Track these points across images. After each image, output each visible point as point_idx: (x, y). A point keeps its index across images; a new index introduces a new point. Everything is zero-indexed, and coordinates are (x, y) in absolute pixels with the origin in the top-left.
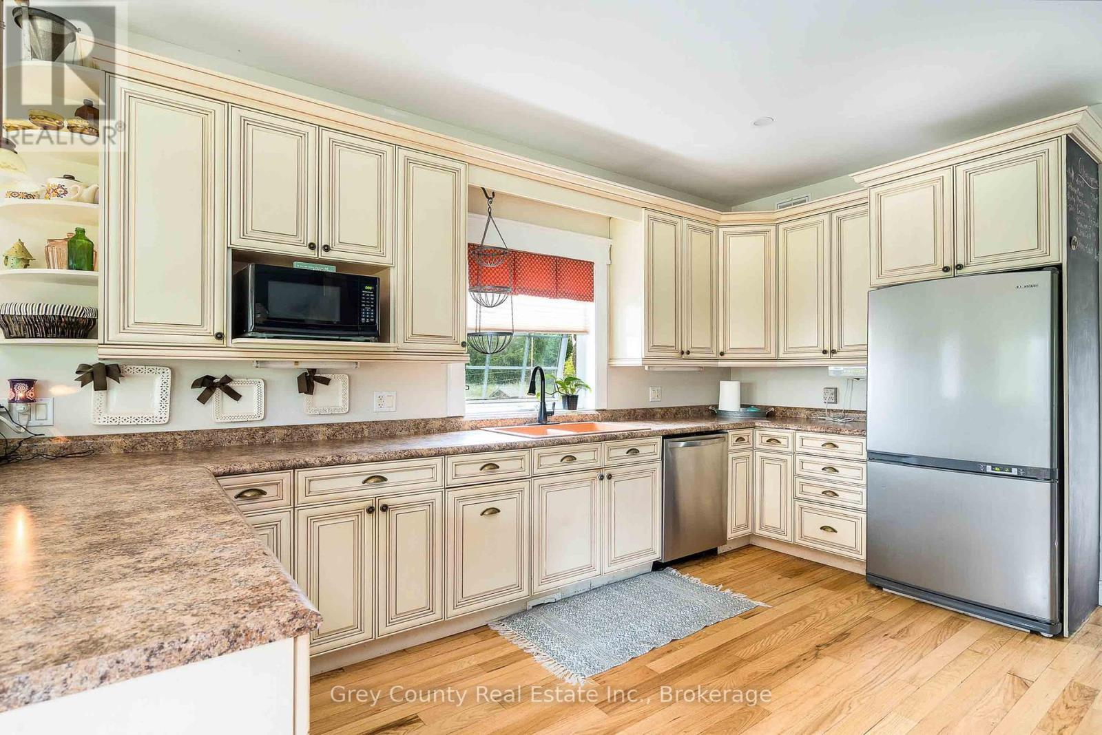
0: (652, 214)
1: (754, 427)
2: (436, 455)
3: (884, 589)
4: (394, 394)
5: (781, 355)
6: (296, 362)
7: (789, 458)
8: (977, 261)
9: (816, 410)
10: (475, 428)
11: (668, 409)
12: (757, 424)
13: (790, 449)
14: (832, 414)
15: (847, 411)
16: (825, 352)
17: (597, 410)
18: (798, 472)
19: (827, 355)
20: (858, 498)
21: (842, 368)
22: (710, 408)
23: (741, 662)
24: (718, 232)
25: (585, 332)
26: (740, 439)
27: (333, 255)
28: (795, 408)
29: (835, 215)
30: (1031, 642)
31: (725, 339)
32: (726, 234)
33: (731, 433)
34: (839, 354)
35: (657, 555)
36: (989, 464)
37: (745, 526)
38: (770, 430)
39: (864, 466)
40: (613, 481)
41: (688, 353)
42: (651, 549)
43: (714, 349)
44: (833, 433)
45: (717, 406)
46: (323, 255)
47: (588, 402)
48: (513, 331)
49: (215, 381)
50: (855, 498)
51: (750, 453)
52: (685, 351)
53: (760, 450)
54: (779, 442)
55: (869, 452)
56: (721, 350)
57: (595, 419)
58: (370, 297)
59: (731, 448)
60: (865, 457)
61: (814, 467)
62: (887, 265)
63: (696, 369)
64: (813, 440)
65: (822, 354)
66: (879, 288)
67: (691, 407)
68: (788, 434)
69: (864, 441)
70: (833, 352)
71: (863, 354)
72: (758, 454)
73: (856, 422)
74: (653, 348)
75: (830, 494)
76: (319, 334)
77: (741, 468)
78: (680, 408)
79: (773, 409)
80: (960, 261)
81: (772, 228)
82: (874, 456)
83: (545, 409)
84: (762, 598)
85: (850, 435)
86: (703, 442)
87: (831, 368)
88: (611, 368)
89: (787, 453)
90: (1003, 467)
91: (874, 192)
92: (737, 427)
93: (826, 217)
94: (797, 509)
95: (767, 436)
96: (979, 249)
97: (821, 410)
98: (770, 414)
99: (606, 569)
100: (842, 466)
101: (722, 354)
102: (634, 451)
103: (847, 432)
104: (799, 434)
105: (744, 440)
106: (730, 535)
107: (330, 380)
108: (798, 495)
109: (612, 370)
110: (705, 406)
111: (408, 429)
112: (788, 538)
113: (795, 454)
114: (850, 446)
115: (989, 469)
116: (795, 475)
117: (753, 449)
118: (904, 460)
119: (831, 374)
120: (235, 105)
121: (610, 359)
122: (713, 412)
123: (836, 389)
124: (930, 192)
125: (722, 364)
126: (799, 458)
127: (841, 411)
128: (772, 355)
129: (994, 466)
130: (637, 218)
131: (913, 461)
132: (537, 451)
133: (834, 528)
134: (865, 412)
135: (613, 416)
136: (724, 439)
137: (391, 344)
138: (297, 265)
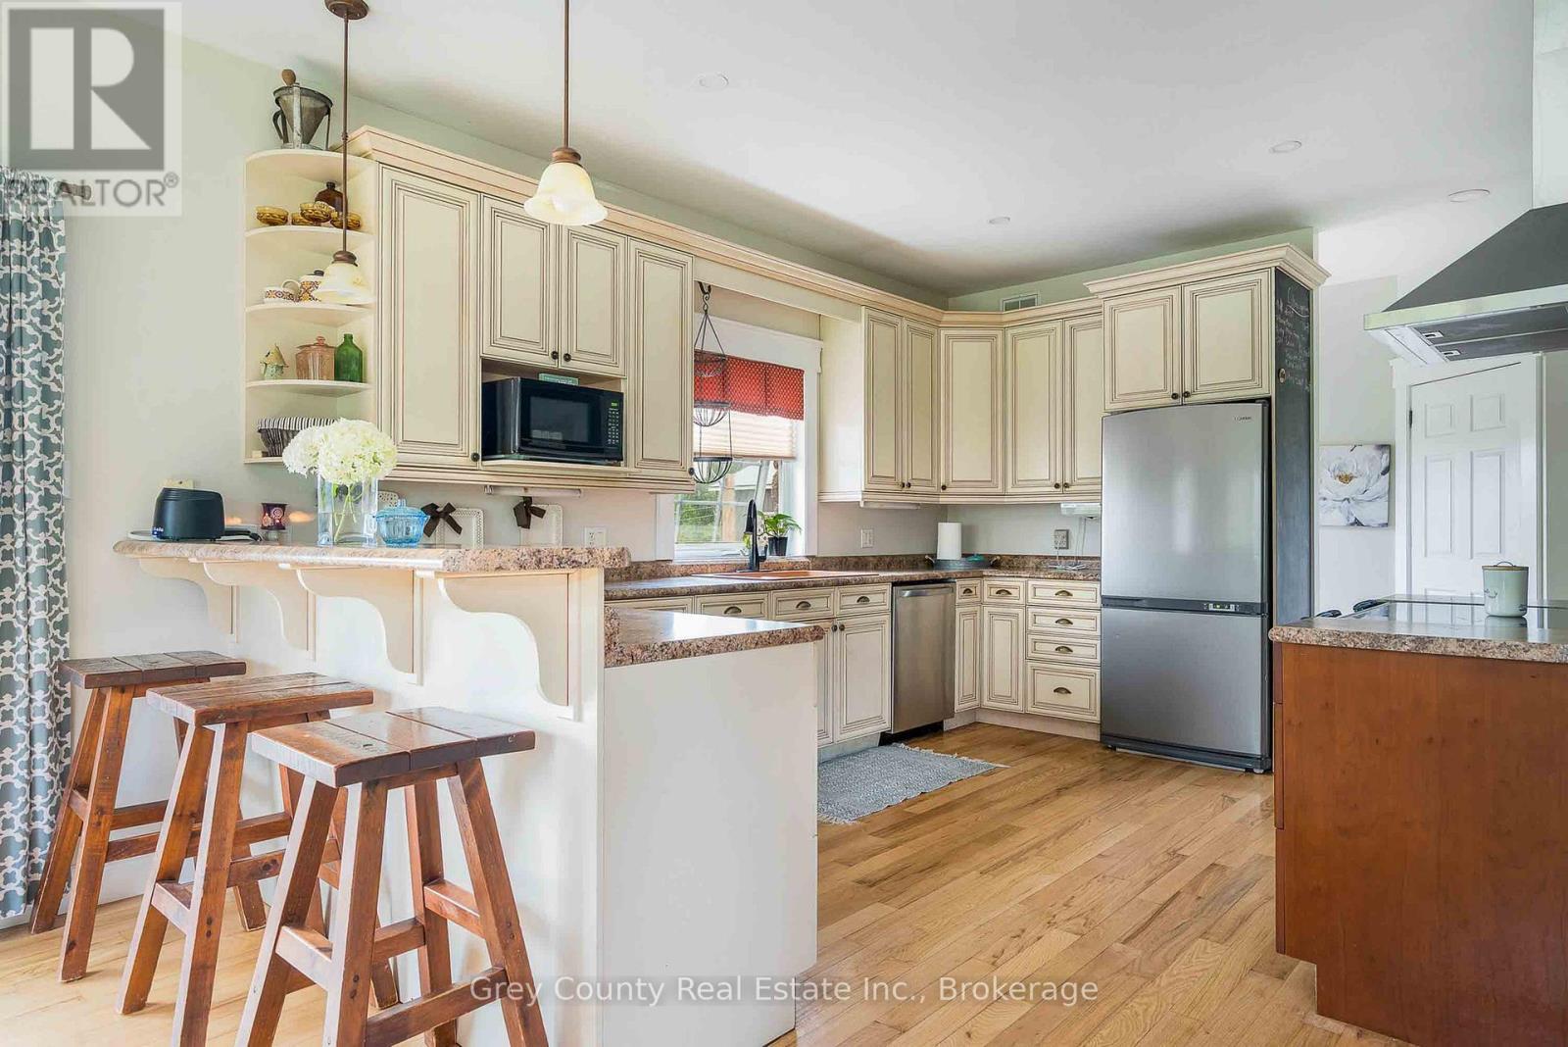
0: (874, 314)
1: (983, 576)
2: (688, 594)
3: (1118, 750)
4: (604, 531)
5: (1010, 490)
6: (526, 489)
7: (1020, 612)
8: (1204, 388)
9: (1046, 557)
10: (686, 573)
11: (881, 557)
12: (985, 573)
13: (1021, 601)
14: (1063, 561)
15: (1079, 558)
16: (1057, 486)
17: (807, 557)
18: (1031, 627)
19: (1059, 490)
20: (1091, 651)
21: (1075, 505)
22: (927, 557)
23: (990, 803)
24: (939, 334)
25: (792, 458)
26: (968, 591)
27: (574, 365)
28: (1023, 556)
29: (1068, 324)
30: (1245, 780)
31: (947, 467)
32: (948, 337)
33: (959, 583)
34: (1072, 489)
35: (886, 725)
36: (1211, 602)
37: (972, 697)
38: (1002, 580)
39: (1098, 614)
40: (844, 633)
41: (909, 485)
42: (880, 717)
43: (935, 481)
44: (1067, 579)
45: (934, 555)
46: (562, 365)
47: (798, 547)
48: (700, 453)
49: (439, 510)
50: (1089, 652)
51: (977, 608)
52: (906, 482)
53: (989, 604)
54: (1009, 593)
55: (1103, 598)
56: (942, 482)
57: (806, 567)
58: (615, 415)
59: (958, 601)
60: (1099, 604)
61: (1047, 622)
62: (1122, 389)
63: (911, 507)
64: (1045, 589)
65: (1053, 489)
66: (1112, 413)
67: (906, 556)
68: (1018, 582)
69: (1096, 585)
70: (1066, 486)
71: (1097, 487)
72: (987, 610)
73: (1089, 567)
74: (872, 477)
75: (1064, 650)
76: (567, 457)
77: (969, 624)
78: (893, 556)
79: (998, 558)
80: (1188, 389)
81: (999, 333)
82: (1109, 601)
83: (757, 554)
84: (1001, 761)
85: (1084, 580)
86: (930, 592)
87: (1062, 506)
88: (822, 504)
89: (1017, 606)
90: (1223, 604)
91: (1108, 304)
92: (964, 576)
93: (1058, 325)
94: (1030, 671)
95: (995, 586)
96: (1204, 378)
97: (1051, 557)
98: (995, 563)
99: (839, 737)
100: (1077, 617)
101: (944, 488)
102: (863, 599)
103: (1081, 577)
104: (1031, 582)
105: (971, 592)
106: (957, 707)
107: (544, 511)
108: (1030, 654)
109: (824, 507)
110: (920, 555)
111: (620, 574)
112: (1019, 708)
113: (1027, 606)
114: (1085, 593)
115: (1211, 608)
116: (1027, 632)
117: (981, 603)
118: (1136, 604)
119: (1064, 512)
120: (487, 195)
121: (821, 493)
122: (932, 562)
123: (1068, 531)
124: (1159, 310)
125: (943, 500)
126: (1031, 610)
127: (1073, 557)
128: (999, 490)
129: (1215, 604)
130: (857, 319)
131: (1144, 604)
132: (774, 595)
133: (1068, 688)
134: (1099, 558)
135: (824, 563)
136: (953, 590)
137: (621, 469)
138: (543, 377)
